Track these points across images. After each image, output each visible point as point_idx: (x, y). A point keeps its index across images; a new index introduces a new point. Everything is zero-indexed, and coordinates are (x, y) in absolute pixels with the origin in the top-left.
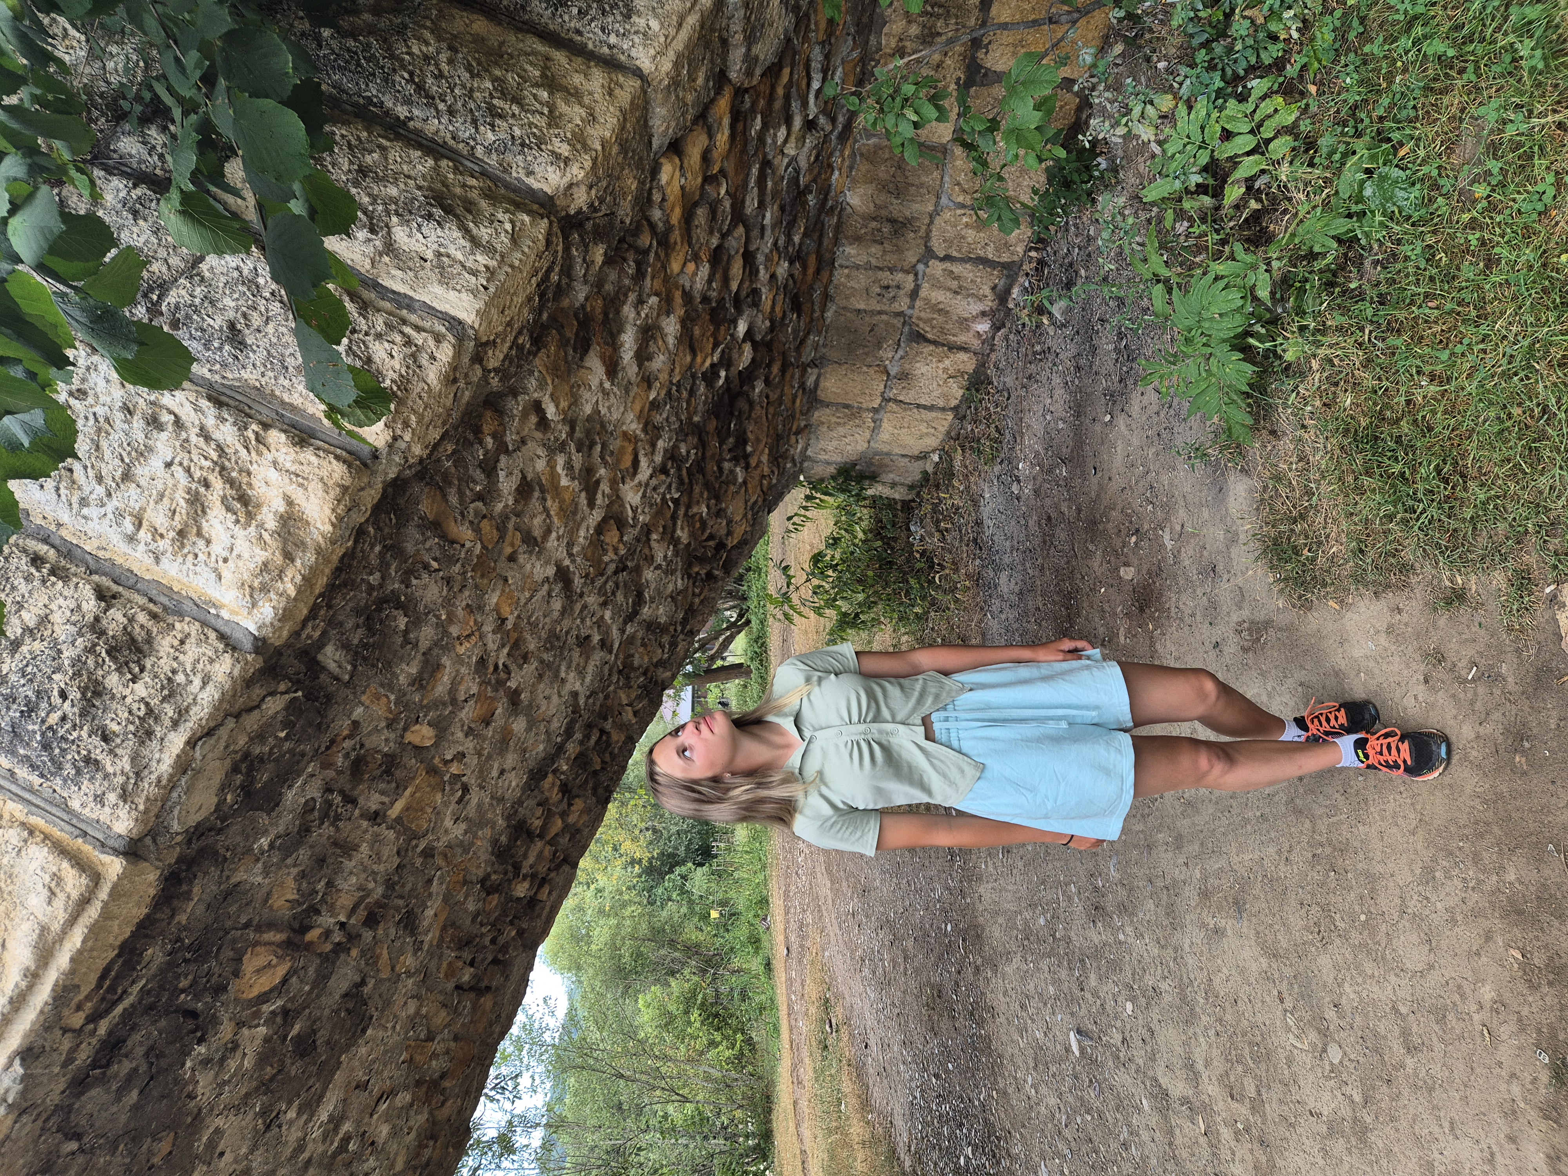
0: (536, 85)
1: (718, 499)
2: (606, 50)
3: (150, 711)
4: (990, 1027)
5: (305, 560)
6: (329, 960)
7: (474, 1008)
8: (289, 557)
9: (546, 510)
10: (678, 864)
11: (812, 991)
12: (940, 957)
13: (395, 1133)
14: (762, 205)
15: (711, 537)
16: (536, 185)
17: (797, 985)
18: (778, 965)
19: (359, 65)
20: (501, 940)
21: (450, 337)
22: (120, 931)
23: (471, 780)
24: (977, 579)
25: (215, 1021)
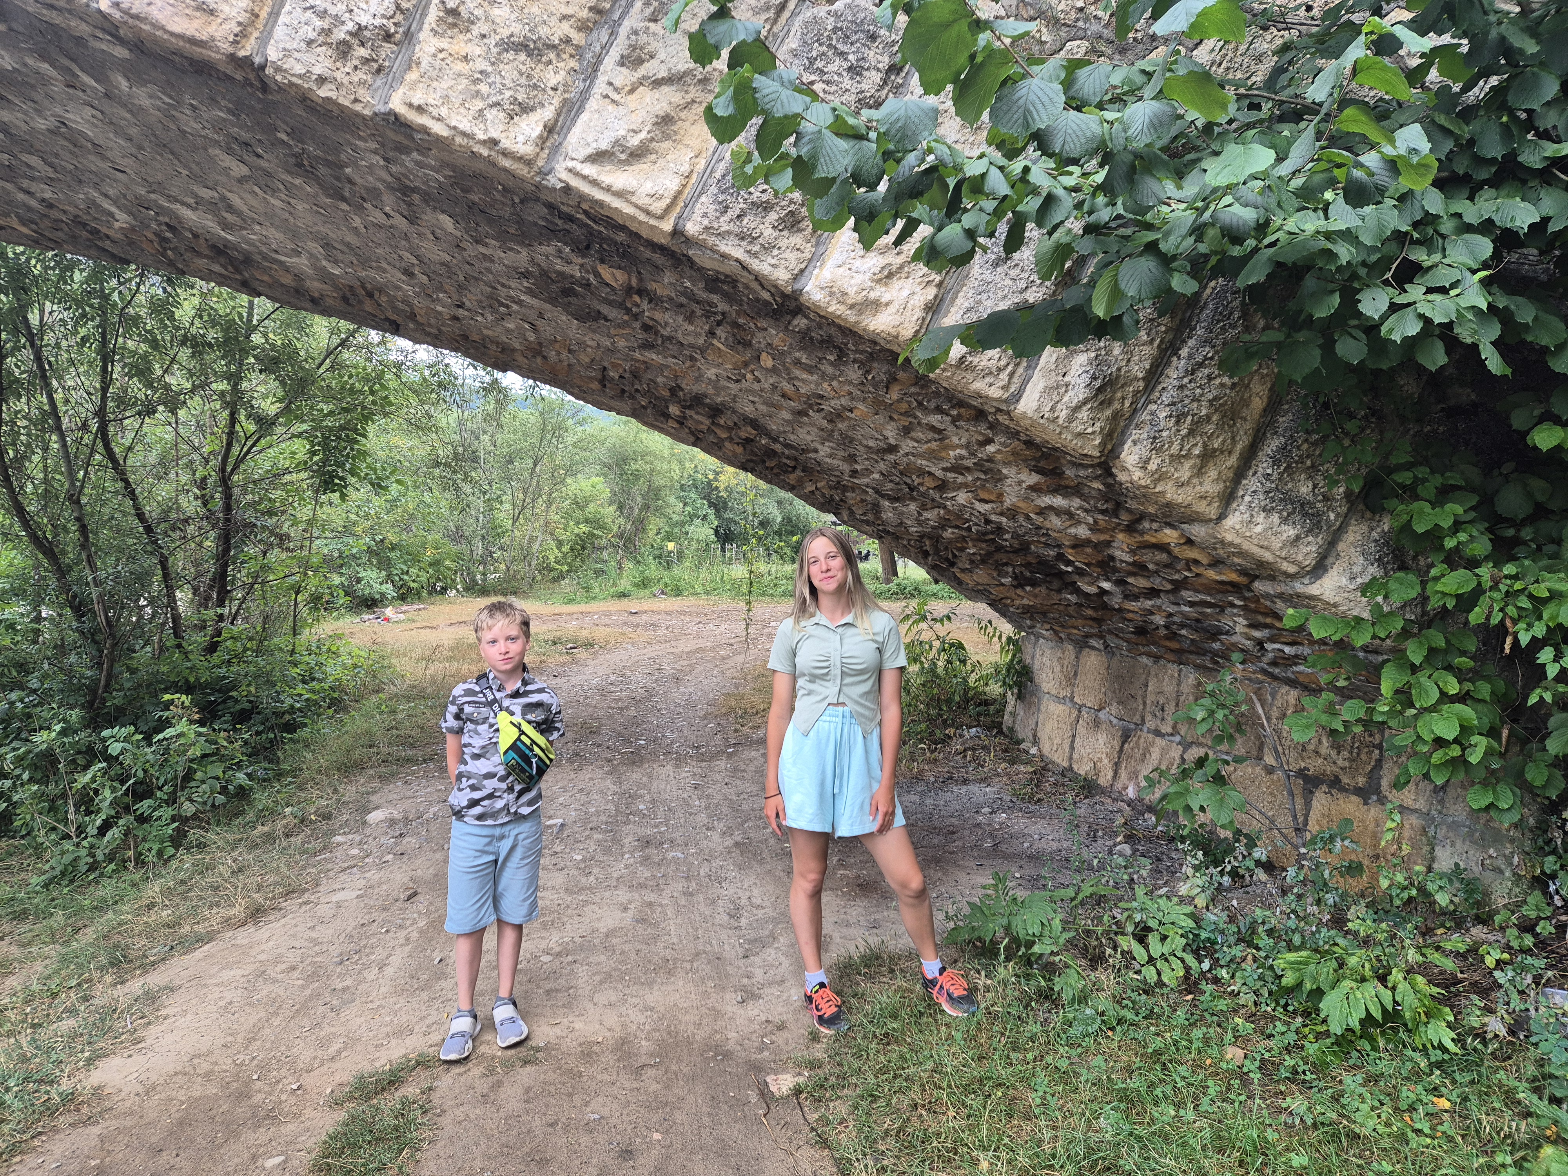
0: (1205, 445)
1: (983, 561)
2: (1241, 493)
3: (755, 239)
4: (568, 767)
5: (851, 317)
6: (621, 306)
7: (591, 378)
8: (852, 307)
9: (929, 441)
10: (717, 511)
11: (600, 633)
12: (620, 734)
13: (508, 330)
14: (1192, 604)
15: (955, 556)
16: (1126, 447)
17: (605, 620)
18: (624, 604)
19: (1218, 321)
20: (638, 396)
21: (1006, 395)
22: (633, 227)
23: (744, 384)
24: (918, 777)
25: (584, 256)
